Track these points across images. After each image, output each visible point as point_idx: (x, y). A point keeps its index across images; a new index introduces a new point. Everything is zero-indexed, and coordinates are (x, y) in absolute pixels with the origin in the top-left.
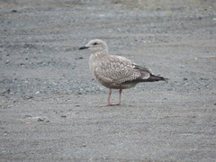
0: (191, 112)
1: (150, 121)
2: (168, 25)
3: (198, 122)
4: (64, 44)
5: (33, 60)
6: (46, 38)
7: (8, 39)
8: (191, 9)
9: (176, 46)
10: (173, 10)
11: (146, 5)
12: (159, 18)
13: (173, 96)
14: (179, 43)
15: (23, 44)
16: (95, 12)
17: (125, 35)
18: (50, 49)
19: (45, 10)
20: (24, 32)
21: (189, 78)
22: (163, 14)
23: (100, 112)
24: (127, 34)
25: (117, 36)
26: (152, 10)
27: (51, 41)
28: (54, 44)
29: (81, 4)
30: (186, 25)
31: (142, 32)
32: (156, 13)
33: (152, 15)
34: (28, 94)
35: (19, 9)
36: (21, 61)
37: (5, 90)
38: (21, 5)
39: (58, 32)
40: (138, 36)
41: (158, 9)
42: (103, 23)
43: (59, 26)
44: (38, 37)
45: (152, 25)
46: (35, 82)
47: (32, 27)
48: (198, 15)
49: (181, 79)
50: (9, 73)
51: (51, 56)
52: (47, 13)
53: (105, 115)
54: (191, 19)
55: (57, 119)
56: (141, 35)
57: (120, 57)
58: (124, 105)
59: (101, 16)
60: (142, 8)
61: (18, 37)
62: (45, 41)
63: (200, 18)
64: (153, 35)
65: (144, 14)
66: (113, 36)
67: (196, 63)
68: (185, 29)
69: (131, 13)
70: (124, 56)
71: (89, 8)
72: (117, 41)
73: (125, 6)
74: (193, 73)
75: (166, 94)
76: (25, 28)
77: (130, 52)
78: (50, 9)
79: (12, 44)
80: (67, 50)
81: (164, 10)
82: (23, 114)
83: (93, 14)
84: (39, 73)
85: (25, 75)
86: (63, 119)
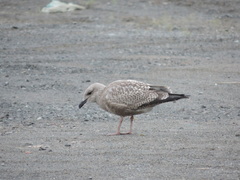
0: (210, 144)
1: (164, 152)
2: (185, 46)
3: (218, 155)
4: (70, 65)
5: (35, 82)
6: (50, 58)
7: (7, 59)
8: (211, 29)
9: (194, 70)
10: (190, 30)
11: (162, 25)
12: (175, 39)
13: (190, 125)
14: (197, 67)
15: (24, 64)
16: (104, 30)
17: (137, 57)
18: (54, 71)
19: (49, 27)
20: (25, 51)
21: (208, 106)
22: (180, 34)
23: (109, 142)
24: (139, 55)
25: (128, 57)
26: (168, 30)
27: (55, 61)
28: (59, 65)
29: (89, 22)
30: (205, 47)
31: (157, 54)
32: (172, 33)
33: (166, 35)
34: (29, 120)
35: (20, 25)
36: (21, 83)
37: (3, 115)
38: (23, 22)
39: (63, 52)
40: (152, 58)
41: (175, 29)
42: (113, 42)
43: (65, 46)
44: (40, 57)
45: (168, 46)
46: (37, 107)
47: (35, 45)
48: (218, 37)
49: (199, 107)
50: (8, 96)
51: (55, 78)
52: (51, 31)
53: (114, 144)
54: (211, 41)
55: (60, 148)
56: (155, 57)
58: (136, 134)
59: (111, 35)
60: (156, 28)
61: (19, 57)
62: (48, 61)
63: (221, 40)
64: (168, 58)
65: (159, 34)
66: (123, 57)
67: (217, 89)
68: (204, 51)
69: (145, 33)
70: (137, 79)
71: (98, 26)
72: (129, 64)
73: (138, 25)
74: (211, 100)
75: (182, 122)
76: (27, 47)
77: (143, 76)
78: (54, 26)
79: (12, 64)
80: (73, 72)
81: (182, 30)
82: (23, 142)
83: (101, 33)
84: (42, 96)
85: (26, 99)
86: (67, 149)
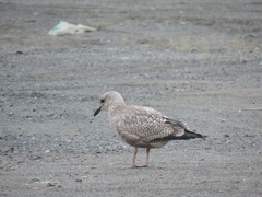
0: (234, 176)
1: (184, 186)
2: (206, 69)
3: (243, 188)
4: (80, 92)
5: (42, 112)
6: (59, 85)
7: (11, 87)
8: (233, 50)
9: (215, 95)
10: (211, 51)
11: (180, 46)
12: (194, 61)
13: (211, 156)
14: (219, 92)
15: (30, 92)
16: (117, 53)
17: (153, 82)
18: (63, 99)
19: (57, 51)
20: (31, 78)
21: (231, 135)
22: (199, 56)
23: (123, 176)
24: (156, 81)
25: (144, 83)
26: (186, 52)
27: (63, 89)
28: (68, 92)
29: (100, 44)
30: (227, 70)
31: (174, 78)
32: (191, 55)
33: (185, 58)
34: (36, 154)
35: (24, 50)
36: (27, 113)
37: (7, 148)
38: (28, 46)
39: (72, 78)
40: (169, 83)
41: (194, 51)
42: (127, 67)
43: (74, 71)
44: (48, 84)
45: (187, 69)
46: (44, 139)
47: (41, 71)
48: (242, 59)
49: (221, 135)
50: (13, 128)
51: (64, 107)
52: (59, 55)
53: (129, 178)
54: (233, 63)
55: (70, 183)
56: (173, 82)
57: (147, 109)
58: (153, 167)
59: (125, 58)
60: (174, 50)
61: (24, 84)
62: (56, 89)
63: (245, 62)
64: (187, 82)
65: (177, 56)
66: (138, 82)
67: (240, 116)
68: (227, 75)
69: (161, 55)
70: (153, 107)
71: (110, 49)
72: (144, 90)
73: (153, 47)
74: (236, 128)
75: (203, 153)
76: (33, 73)
77: (160, 103)
78: (62, 50)
79: (16, 92)
80: (83, 100)
81: (202, 52)
82: (30, 178)
83: (114, 56)
84: (50, 127)
85: (33, 130)
86: (78, 184)
